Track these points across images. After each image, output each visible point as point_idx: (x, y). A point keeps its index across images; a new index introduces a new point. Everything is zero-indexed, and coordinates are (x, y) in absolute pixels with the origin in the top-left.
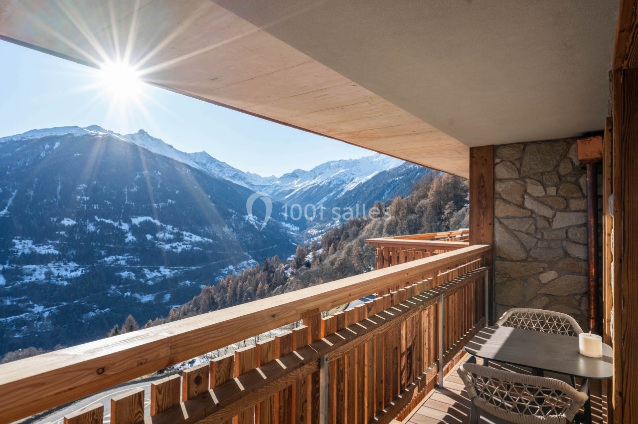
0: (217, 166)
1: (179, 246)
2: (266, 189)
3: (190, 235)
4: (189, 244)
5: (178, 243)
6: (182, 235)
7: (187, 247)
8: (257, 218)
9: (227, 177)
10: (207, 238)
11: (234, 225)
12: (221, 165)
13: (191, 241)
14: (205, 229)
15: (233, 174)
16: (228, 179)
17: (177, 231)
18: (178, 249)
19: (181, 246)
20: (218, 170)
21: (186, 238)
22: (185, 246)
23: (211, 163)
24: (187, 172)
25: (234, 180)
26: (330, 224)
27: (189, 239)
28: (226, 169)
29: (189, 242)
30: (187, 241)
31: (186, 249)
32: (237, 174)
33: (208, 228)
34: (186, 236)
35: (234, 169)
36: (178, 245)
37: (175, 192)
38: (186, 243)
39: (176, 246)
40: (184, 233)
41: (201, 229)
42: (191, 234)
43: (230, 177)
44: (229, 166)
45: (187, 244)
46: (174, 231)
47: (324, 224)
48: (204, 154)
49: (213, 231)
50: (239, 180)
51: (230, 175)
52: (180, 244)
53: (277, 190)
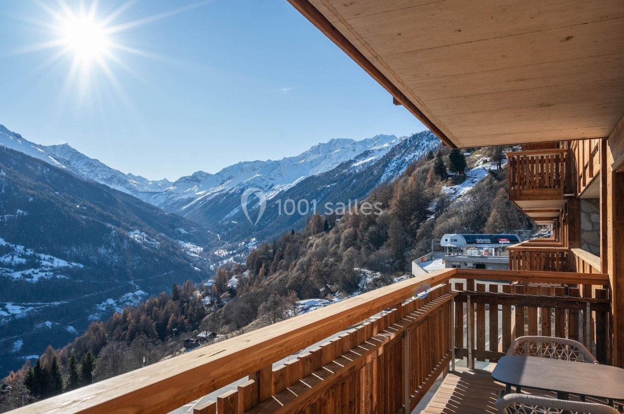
0: (85, 164)
1: (34, 274)
2: (156, 197)
3: (50, 259)
4: (50, 271)
5: (32, 269)
6: (39, 258)
7: (46, 275)
8: (145, 235)
9: (100, 180)
10: (75, 262)
11: (113, 244)
12: (93, 164)
13: (52, 267)
14: (72, 251)
15: (109, 176)
16: (102, 183)
17: (32, 253)
18: (32, 277)
19: (37, 273)
20: (88, 170)
21: (44, 263)
22: (44, 274)
23: (77, 161)
24: (45, 172)
25: (111, 184)
26: (244, 243)
27: (49, 264)
28: (99, 169)
29: (49, 268)
30: (47, 267)
31: (46, 277)
32: (116, 176)
33: (77, 248)
34: (44, 260)
35: (111, 169)
36: (33, 272)
37: (28, 199)
38: (45, 269)
39: (30, 274)
40: (42, 256)
41: (66, 250)
42: (52, 257)
43: (105, 180)
44: (104, 166)
45: (46, 271)
46: (27, 253)
47: (236, 243)
48: (65, 148)
49: (84, 253)
50: (117, 185)
51: (105, 177)
52: (36, 271)
53: (171, 199)
